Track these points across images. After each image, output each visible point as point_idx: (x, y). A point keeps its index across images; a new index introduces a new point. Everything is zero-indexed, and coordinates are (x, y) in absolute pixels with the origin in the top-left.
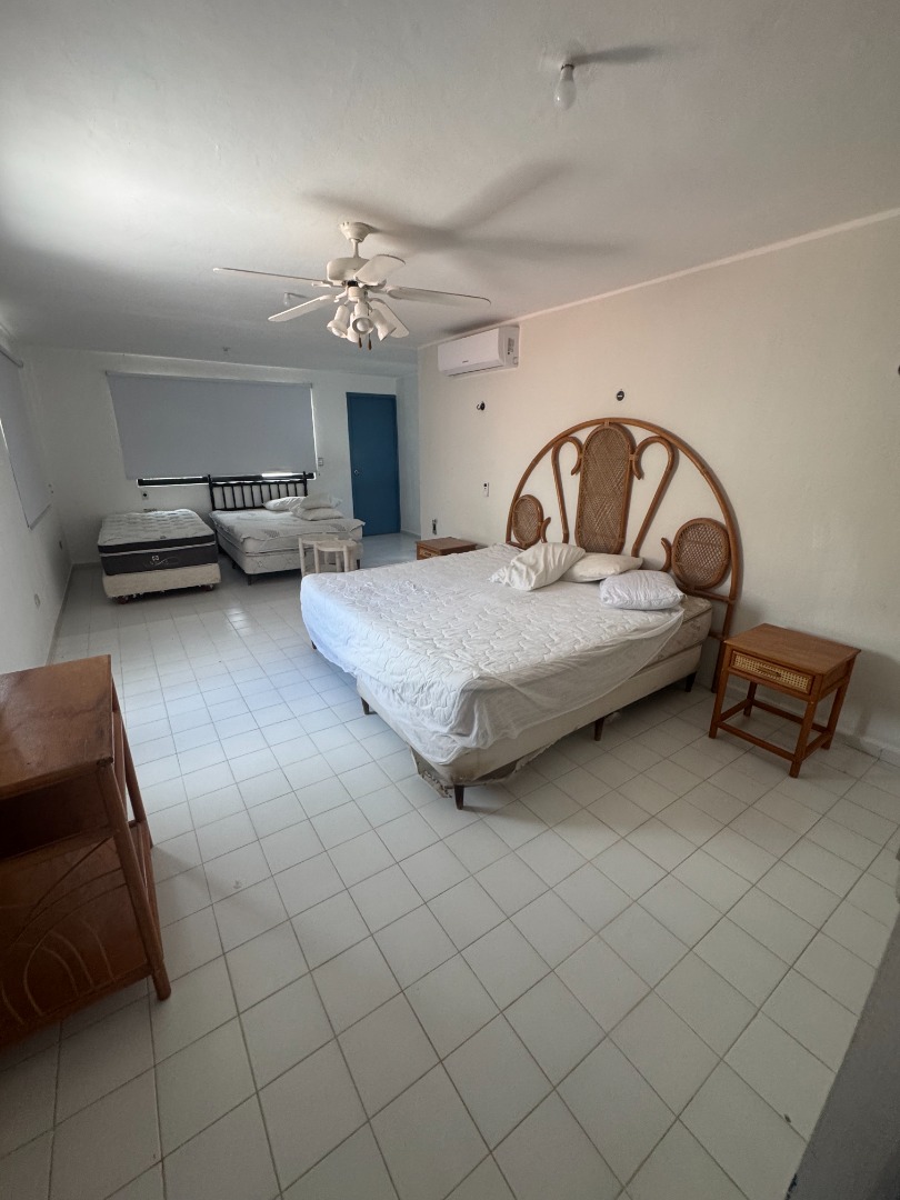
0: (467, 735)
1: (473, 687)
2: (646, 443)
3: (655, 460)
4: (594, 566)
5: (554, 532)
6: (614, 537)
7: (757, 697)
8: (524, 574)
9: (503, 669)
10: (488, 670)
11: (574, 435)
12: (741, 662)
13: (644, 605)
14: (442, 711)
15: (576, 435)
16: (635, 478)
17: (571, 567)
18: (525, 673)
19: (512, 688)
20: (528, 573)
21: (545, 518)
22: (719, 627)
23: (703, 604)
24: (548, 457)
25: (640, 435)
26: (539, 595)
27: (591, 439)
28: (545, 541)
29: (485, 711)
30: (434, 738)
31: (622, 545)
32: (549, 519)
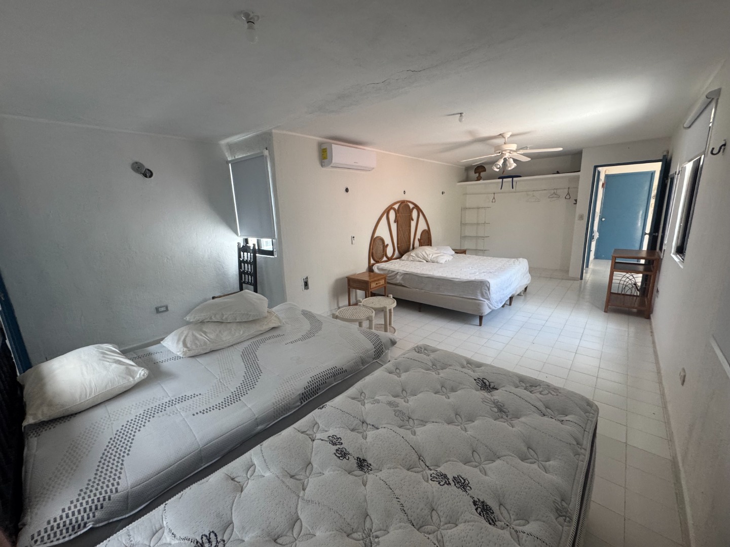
2: (412, 209)
5: (389, 249)
15: (394, 206)
16: (411, 221)
21: (386, 244)
24: (385, 217)
27: (399, 207)
31: (410, 245)
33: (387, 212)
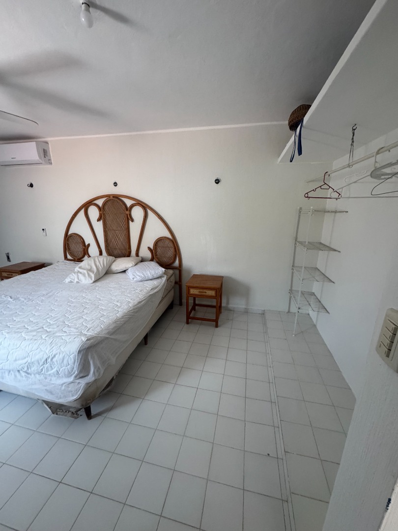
0: (87, 375)
1: (86, 346)
2: (132, 206)
3: (137, 213)
4: (121, 264)
5: (93, 250)
6: (126, 249)
7: (197, 302)
8: (87, 275)
9: (98, 330)
10: (90, 333)
11: (95, 202)
12: (192, 291)
13: (151, 277)
14: (65, 369)
15: (97, 202)
16: (130, 222)
17: (110, 267)
18: (111, 327)
19: (107, 338)
20: (88, 274)
21: (87, 244)
22: (178, 280)
23: (171, 272)
24: (82, 212)
25: (129, 203)
26: (98, 284)
27: (105, 204)
28: (89, 256)
29: (96, 357)
30: (63, 388)
31: (130, 252)
32: (89, 245)
33: (86, 206)
